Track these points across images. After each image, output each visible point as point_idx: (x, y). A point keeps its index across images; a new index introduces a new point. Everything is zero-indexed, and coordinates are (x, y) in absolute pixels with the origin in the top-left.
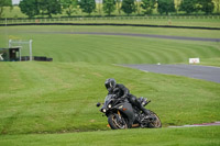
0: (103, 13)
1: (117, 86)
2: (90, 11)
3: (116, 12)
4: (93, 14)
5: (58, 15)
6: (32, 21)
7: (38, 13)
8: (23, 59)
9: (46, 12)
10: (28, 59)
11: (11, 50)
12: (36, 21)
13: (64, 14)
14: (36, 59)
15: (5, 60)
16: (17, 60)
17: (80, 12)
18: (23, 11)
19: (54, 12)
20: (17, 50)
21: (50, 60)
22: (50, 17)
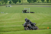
0: (46, 2)
1: (28, 20)
2: (43, 1)
3: (49, 2)
4: (44, 2)
5: (36, 2)
6: (30, 4)
7: (31, 2)
8: (28, 13)
9: (33, 1)
10: (29, 12)
11: (25, 10)
12: (31, 4)
13: (37, 2)
14: (31, 12)
15: (24, 13)
16: (26, 13)
17: (41, 2)
18: (28, 1)
19: (35, 2)
20: (26, 10)
21: (34, 13)
22: (34, 3)
